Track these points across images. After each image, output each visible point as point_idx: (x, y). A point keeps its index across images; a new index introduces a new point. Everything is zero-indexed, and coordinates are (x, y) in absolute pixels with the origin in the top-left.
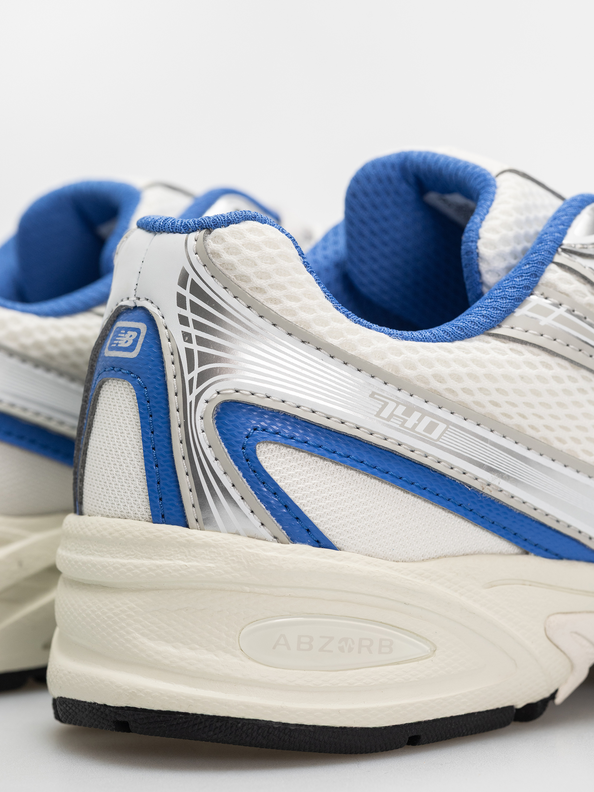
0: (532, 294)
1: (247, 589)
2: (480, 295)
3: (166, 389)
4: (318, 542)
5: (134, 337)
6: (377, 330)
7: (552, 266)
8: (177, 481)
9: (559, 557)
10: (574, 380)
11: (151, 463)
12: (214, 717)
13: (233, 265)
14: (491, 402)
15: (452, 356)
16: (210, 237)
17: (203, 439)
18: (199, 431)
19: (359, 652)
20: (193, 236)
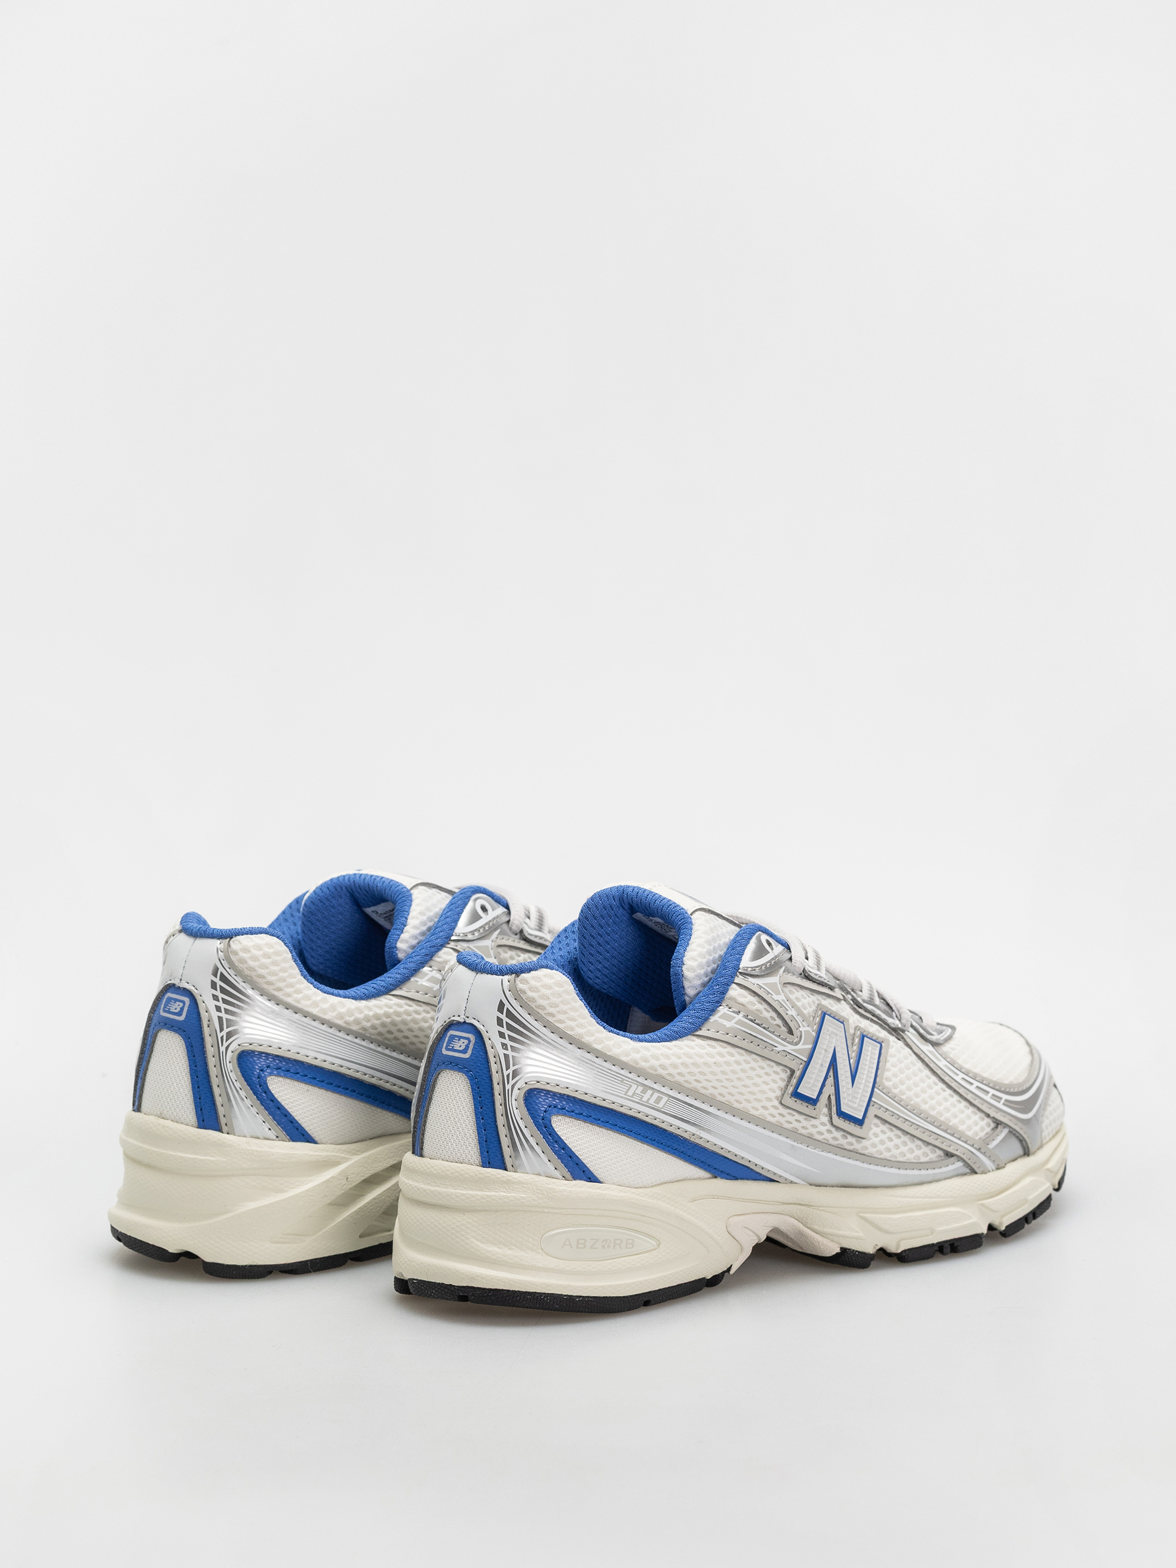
0: (720, 1006)
1: (546, 1210)
2: (684, 1007)
3: (491, 1080)
4: (589, 1178)
5: (466, 1044)
6: (622, 1036)
7: (734, 985)
8: (500, 1140)
9: (736, 1179)
10: (748, 1062)
11: (481, 1128)
12: (526, 1292)
13: (534, 999)
14: (695, 1080)
15: (671, 1052)
16: (518, 979)
17: (517, 1114)
18: (515, 1109)
19: (614, 1248)
20: (506, 978)
